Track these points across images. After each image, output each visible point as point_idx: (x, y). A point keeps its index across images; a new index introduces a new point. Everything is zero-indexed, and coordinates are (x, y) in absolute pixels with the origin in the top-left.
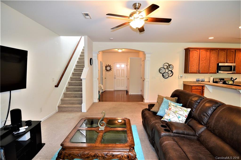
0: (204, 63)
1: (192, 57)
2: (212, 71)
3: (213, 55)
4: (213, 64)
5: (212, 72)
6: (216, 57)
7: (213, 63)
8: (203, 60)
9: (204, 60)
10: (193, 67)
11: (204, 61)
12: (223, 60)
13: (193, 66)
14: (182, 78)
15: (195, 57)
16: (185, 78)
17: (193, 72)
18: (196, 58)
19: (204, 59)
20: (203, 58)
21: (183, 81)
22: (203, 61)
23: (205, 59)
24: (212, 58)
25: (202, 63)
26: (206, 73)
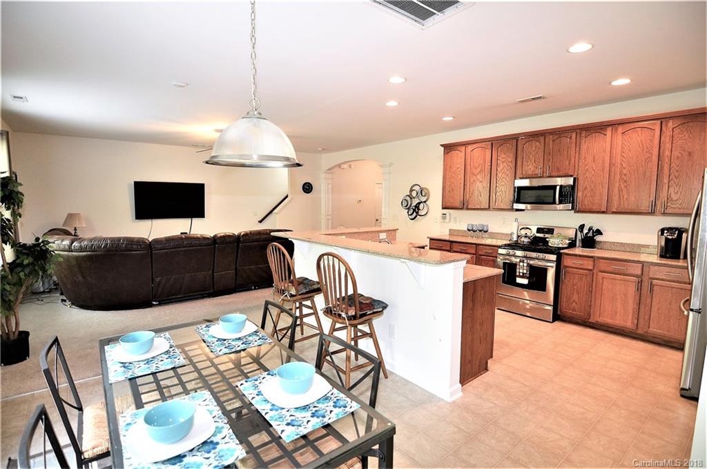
0: (478, 182)
1: (450, 167)
2: (501, 202)
3: (503, 156)
4: (503, 183)
6: (511, 162)
7: (504, 179)
8: (476, 173)
9: (479, 172)
10: (452, 194)
11: (479, 177)
12: (532, 169)
13: (453, 190)
14: (445, 221)
15: (458, 166)
16: (455, 220)
18: (458, 168)
19: (479, 170)
20: (476, 168)
21: (450, 230)
22: (474, 177)
23: (481, 170)
24: (501, 165)
25: (474, 181)
26: (482, 207)
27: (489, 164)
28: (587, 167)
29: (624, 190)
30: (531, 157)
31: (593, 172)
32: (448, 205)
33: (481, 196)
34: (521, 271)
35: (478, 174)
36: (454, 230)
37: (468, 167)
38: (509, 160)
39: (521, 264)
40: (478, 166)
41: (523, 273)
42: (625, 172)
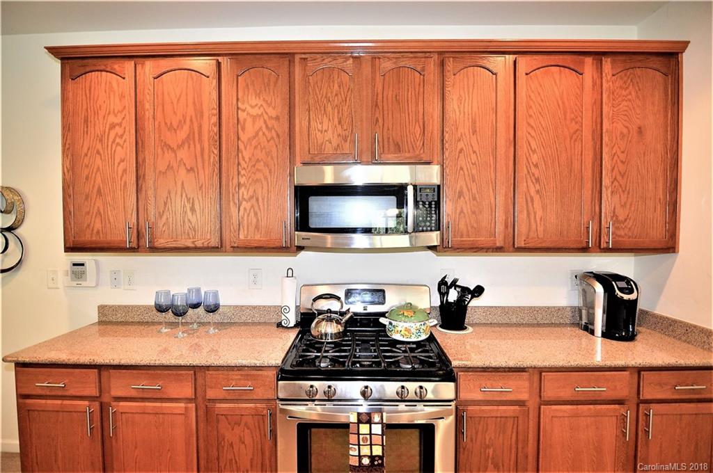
0: (183, 171)
1: (86, 121)
2: (257, 227)
3: (254, 101)
4: (259, 175)
5: (258, 237)
6: (277, 118)
7: (260, 166)
8: (173, 144)
9: (183, 143)
10: (99, 203)
11: (182, 154)
12: (335, 142)
13: (99, 191)
14: (84, 284)
15: (112, 119)
16: (115, 280)
17: (102, 238)
18: (113, 126)
19: (182, 134)
20: (171, 128)
22: (169, 155)
23: (189, 138)
24: (249, 125)
25: (169, 167)
26: (199, 244)
27: (215, 119)
28: (461, 145)
29: (536, 198)
30: (329, 109)
31: (473, 157)
32: (87, 238)
33: (193, 210)
34: (365, 451)
35: (180, 146)
36: (115, 309)
37: (149, 126)
38: (272, 113)
39: (364, 429)
40: (180, 125)
41: (372, 458)
42: (535, 158)
